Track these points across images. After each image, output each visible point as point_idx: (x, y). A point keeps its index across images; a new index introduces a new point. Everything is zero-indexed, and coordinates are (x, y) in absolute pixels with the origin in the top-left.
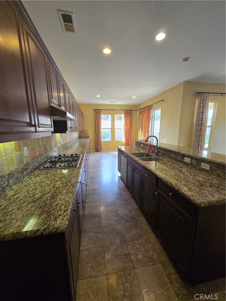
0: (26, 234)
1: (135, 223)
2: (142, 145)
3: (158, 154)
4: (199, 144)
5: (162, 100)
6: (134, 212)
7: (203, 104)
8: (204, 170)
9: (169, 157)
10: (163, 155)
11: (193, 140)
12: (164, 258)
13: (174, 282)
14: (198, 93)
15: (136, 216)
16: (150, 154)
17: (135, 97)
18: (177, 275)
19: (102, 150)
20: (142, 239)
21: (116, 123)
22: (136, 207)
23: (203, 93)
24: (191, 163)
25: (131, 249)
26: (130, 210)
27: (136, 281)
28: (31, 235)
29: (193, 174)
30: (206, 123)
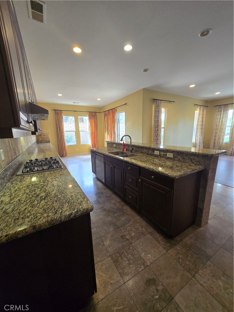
0: (61, 219)
1: (121, 212)
2: (115, 145)
3: (132, 151)
4: (157, 142)
5: (126, 104)
6: (118, 204)
7: (158, 110)
8: (169, 158)
9: (142, 152)
10: (136, 151)
11: (153, 140)
12: (151, 229)
13: (160, 242)
14: (154, 99)
15: (121, 207)
16: (125, 152)
17: (100, 99)
18: (162, 237)
19: (67, 155)
20: (130, 222)
21: (81, 125)
22: (118, 200)
23: (157, 100)
24: (160, 155)
25: (125, 232)
26: (114, 203)
27: (135, 251)
28: (66, 219)
29: (163, 161)
30: (161, 125)
